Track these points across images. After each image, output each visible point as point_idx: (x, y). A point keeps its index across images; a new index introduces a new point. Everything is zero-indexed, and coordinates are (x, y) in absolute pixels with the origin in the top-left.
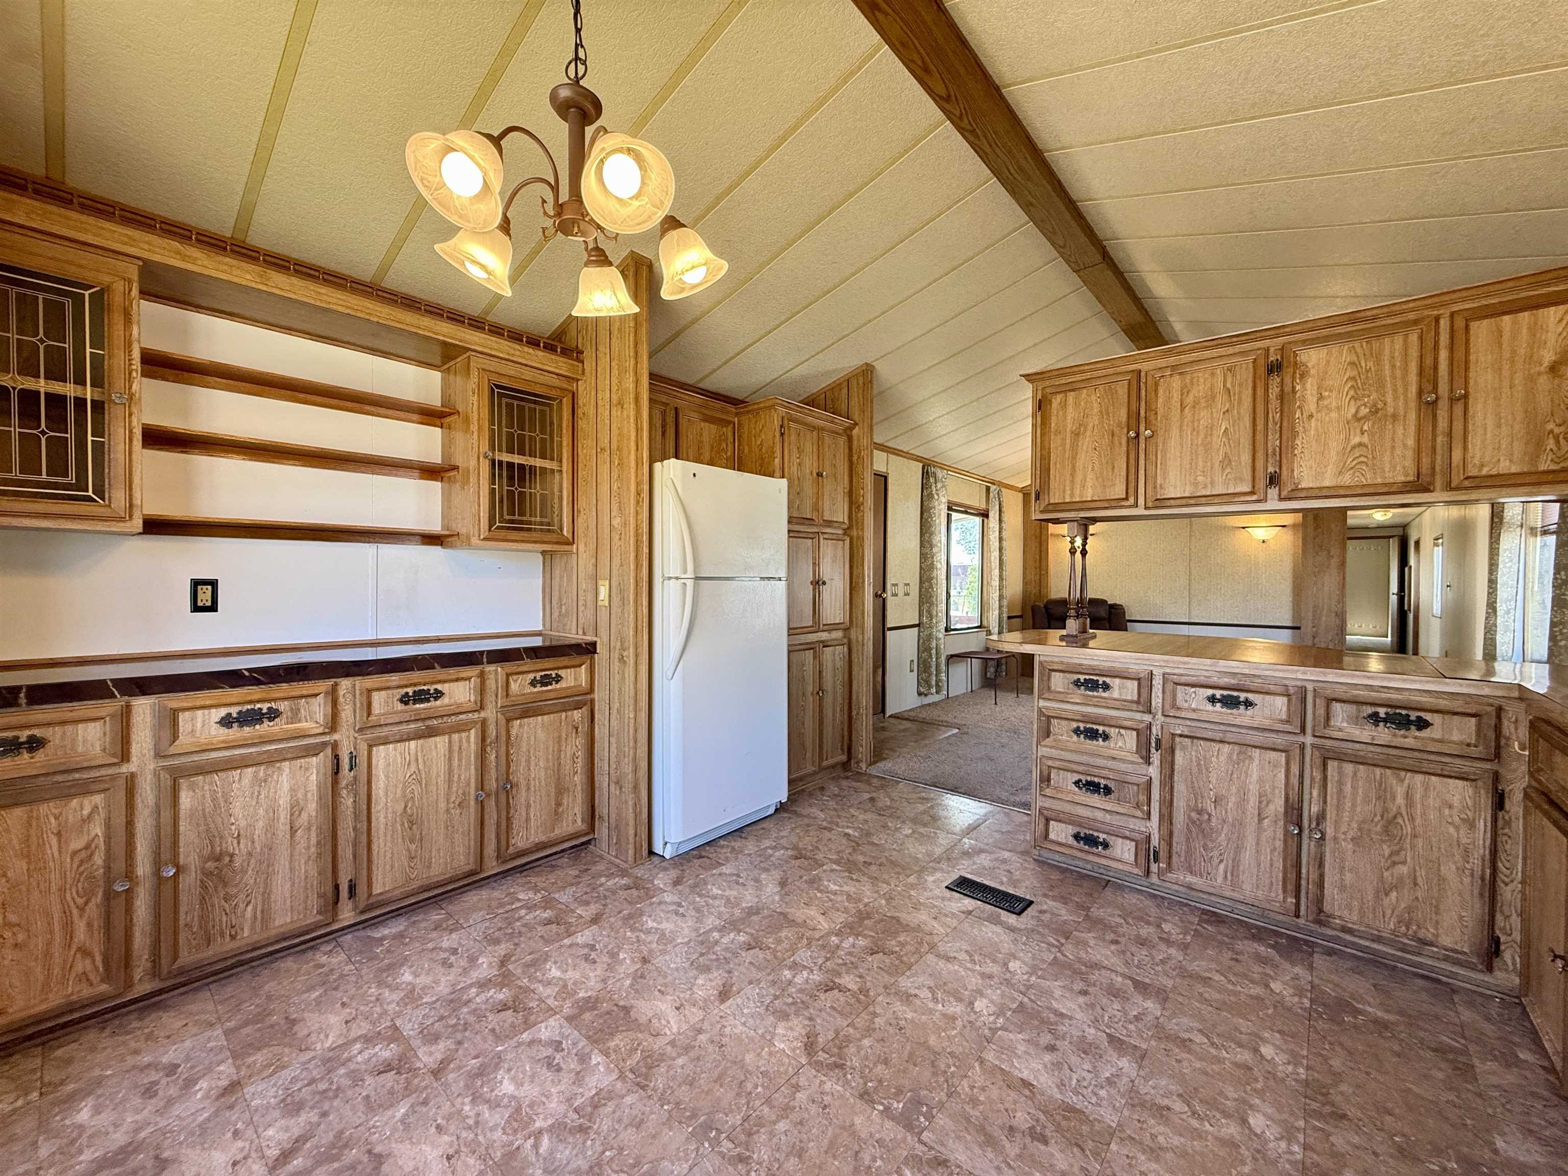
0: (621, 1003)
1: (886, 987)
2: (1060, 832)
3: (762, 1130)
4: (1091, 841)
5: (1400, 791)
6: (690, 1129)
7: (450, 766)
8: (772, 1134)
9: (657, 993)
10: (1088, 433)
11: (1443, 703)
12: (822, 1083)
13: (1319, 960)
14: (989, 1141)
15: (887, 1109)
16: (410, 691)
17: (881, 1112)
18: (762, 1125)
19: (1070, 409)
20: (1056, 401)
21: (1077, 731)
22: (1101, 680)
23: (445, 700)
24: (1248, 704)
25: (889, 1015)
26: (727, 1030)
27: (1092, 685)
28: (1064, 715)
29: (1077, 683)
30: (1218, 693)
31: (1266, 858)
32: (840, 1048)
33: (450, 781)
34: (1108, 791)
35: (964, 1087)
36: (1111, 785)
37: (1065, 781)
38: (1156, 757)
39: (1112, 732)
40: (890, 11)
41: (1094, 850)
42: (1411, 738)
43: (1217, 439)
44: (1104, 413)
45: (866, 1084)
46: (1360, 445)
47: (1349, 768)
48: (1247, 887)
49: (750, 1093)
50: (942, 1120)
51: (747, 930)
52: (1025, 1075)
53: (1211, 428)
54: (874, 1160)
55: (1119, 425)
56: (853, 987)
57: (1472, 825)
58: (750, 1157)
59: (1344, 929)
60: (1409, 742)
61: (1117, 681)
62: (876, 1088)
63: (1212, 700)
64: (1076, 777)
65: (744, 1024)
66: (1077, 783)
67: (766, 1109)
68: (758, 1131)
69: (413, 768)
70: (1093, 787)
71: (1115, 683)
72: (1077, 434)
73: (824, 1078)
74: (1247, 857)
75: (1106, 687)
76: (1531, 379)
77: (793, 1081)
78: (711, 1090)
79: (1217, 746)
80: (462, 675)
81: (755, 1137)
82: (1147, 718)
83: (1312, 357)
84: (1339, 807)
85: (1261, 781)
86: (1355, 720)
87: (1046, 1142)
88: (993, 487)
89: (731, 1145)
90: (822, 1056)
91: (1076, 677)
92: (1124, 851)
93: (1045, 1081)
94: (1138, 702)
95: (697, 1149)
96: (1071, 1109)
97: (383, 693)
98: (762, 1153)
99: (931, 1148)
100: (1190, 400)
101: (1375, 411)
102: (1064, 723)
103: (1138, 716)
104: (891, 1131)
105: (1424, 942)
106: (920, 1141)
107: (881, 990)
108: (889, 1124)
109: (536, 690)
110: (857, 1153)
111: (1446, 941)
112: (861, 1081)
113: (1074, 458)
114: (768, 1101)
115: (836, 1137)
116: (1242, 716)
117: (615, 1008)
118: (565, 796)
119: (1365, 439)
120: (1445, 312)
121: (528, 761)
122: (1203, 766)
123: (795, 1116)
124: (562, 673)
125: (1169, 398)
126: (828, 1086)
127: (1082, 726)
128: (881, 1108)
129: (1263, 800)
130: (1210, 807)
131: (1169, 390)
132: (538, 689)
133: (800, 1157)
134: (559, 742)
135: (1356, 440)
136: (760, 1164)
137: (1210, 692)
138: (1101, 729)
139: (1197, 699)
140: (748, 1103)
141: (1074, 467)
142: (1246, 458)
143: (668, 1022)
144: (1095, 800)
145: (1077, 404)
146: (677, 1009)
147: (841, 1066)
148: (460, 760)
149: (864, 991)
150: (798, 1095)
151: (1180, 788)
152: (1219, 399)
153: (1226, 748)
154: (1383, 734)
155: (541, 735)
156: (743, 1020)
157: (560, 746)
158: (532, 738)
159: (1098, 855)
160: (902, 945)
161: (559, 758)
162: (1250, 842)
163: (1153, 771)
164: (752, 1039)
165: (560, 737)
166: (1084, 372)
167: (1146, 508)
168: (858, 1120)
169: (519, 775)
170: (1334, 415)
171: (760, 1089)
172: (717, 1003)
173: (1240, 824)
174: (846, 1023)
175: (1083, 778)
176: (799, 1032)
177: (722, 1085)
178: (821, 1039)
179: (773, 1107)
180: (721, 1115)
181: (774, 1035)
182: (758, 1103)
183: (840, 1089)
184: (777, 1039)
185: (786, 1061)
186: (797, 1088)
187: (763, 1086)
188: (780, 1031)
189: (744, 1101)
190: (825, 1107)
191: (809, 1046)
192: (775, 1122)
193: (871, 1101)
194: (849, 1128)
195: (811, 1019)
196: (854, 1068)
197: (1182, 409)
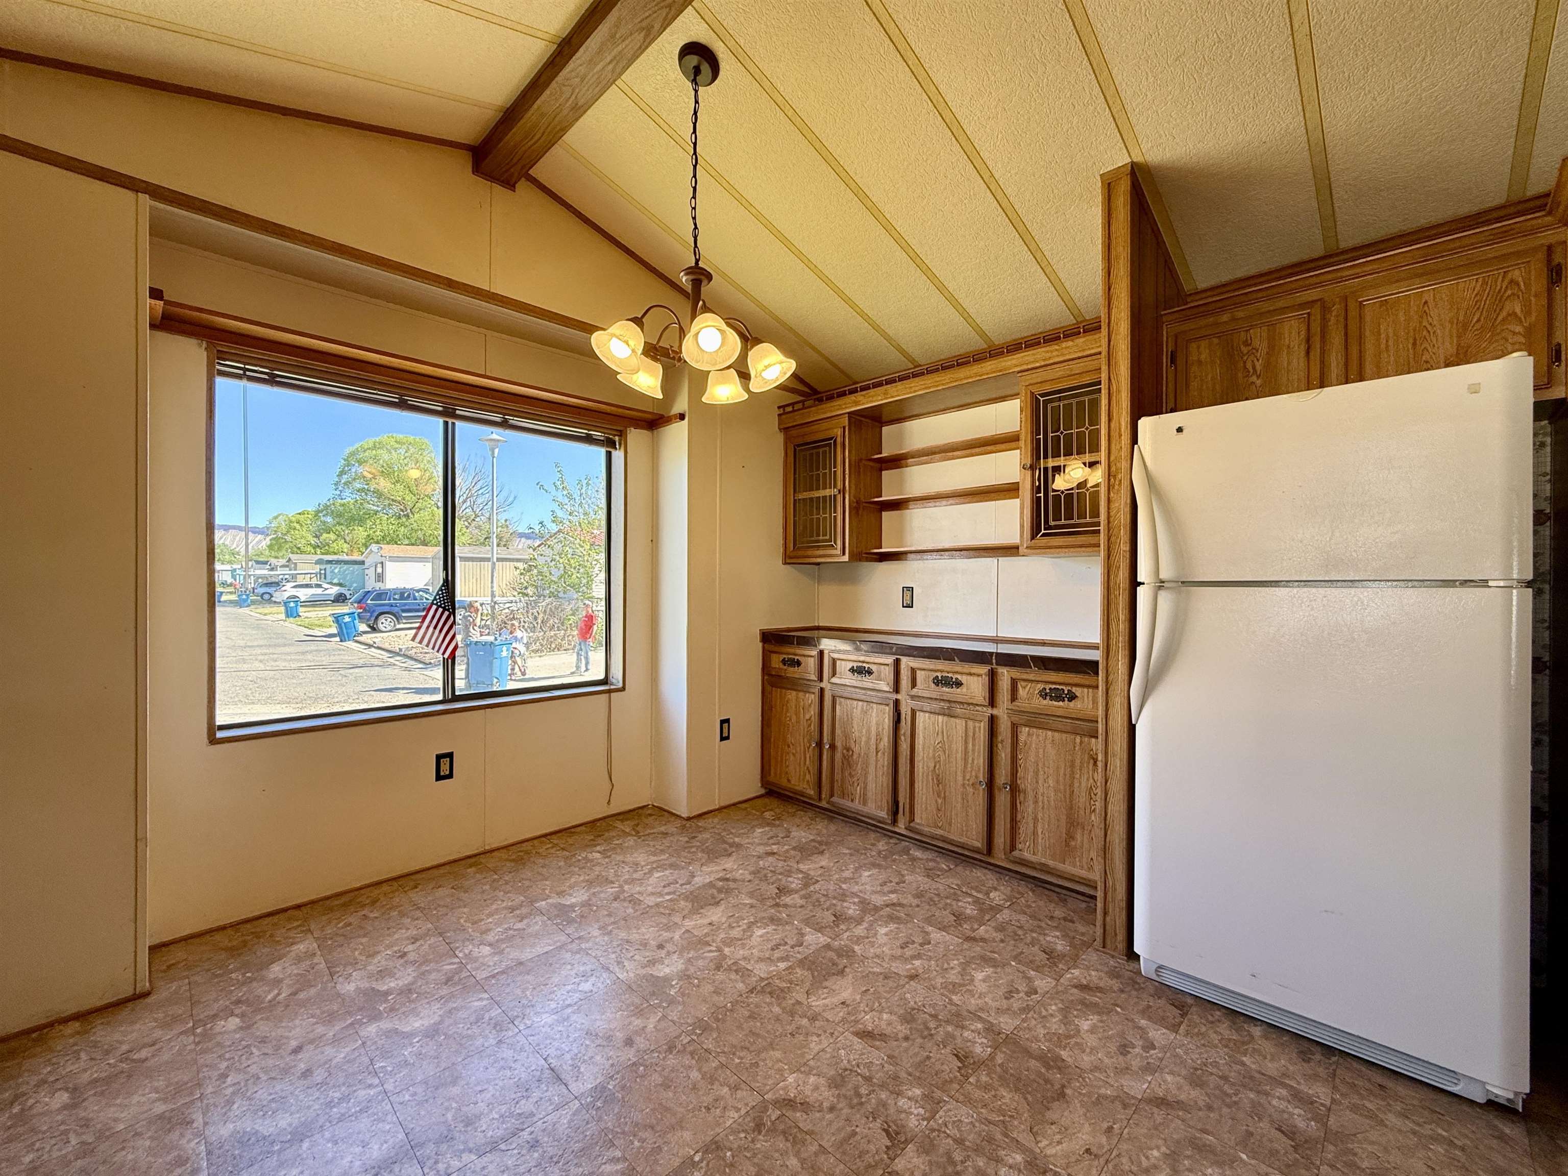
3: (694, 1061)
6: (706, 1018)
7: (966, 748)
8: (689, 1067)
12: (738, 1110)
16: (939, 675)
17: (691, 1158)
18: (699, 1061)
23: (963, 690)
26: (815, 1038)
45: (731, 1150)
49: (734, 1054)
54: (642, 1141)
62: (724, 1159)
67: (715, 1064)
68: (693, 1058)
69: (940, 739)
73: (743, 1112)
77: (743, 1086)
78: (742, 1029)
80: (973, 671)
81: (689, 1056)
89: (685, 1041)
90: (774, 1114)
95: (687, 1023)
97: (923, 672)
108: (677, 1162)
109: (1045, 702)
110: (652, 1128)
112: (735, 1146)
115: (675, 1114)
118: (1079, 831)
124: (1077, 691)
128: (697, 1158)
132: (1047, 702)
133: (661, 1085)
136: (664, 1058)
140: (724, 1052)
150: (726, 1089)
155: (1051, 751)
157: (1073, 772)
158: (1041, 751)
168: (687, 1135)
169: (1026, 780)
171: (737, 1061)
176: (813, 1097)
177: (746, 1035)
178: (798, 1114)
179: (716, 1069)
180: (715, 1036)
181: (808, 1073)
182: (723, 1059)
183: (728, 1124)
184: (801, 1076)
185: (770, 1082)
186: (735, 1088)
187: (741, 1063)
188: (812, 1079)
189: (726, 1050)
190: (708, 1109)
191: (789, 1103)
192: (699, 1070)
193: (706, 1150)
194: (680, 1125)
195: (832, 1109)
196: (753, 1141)
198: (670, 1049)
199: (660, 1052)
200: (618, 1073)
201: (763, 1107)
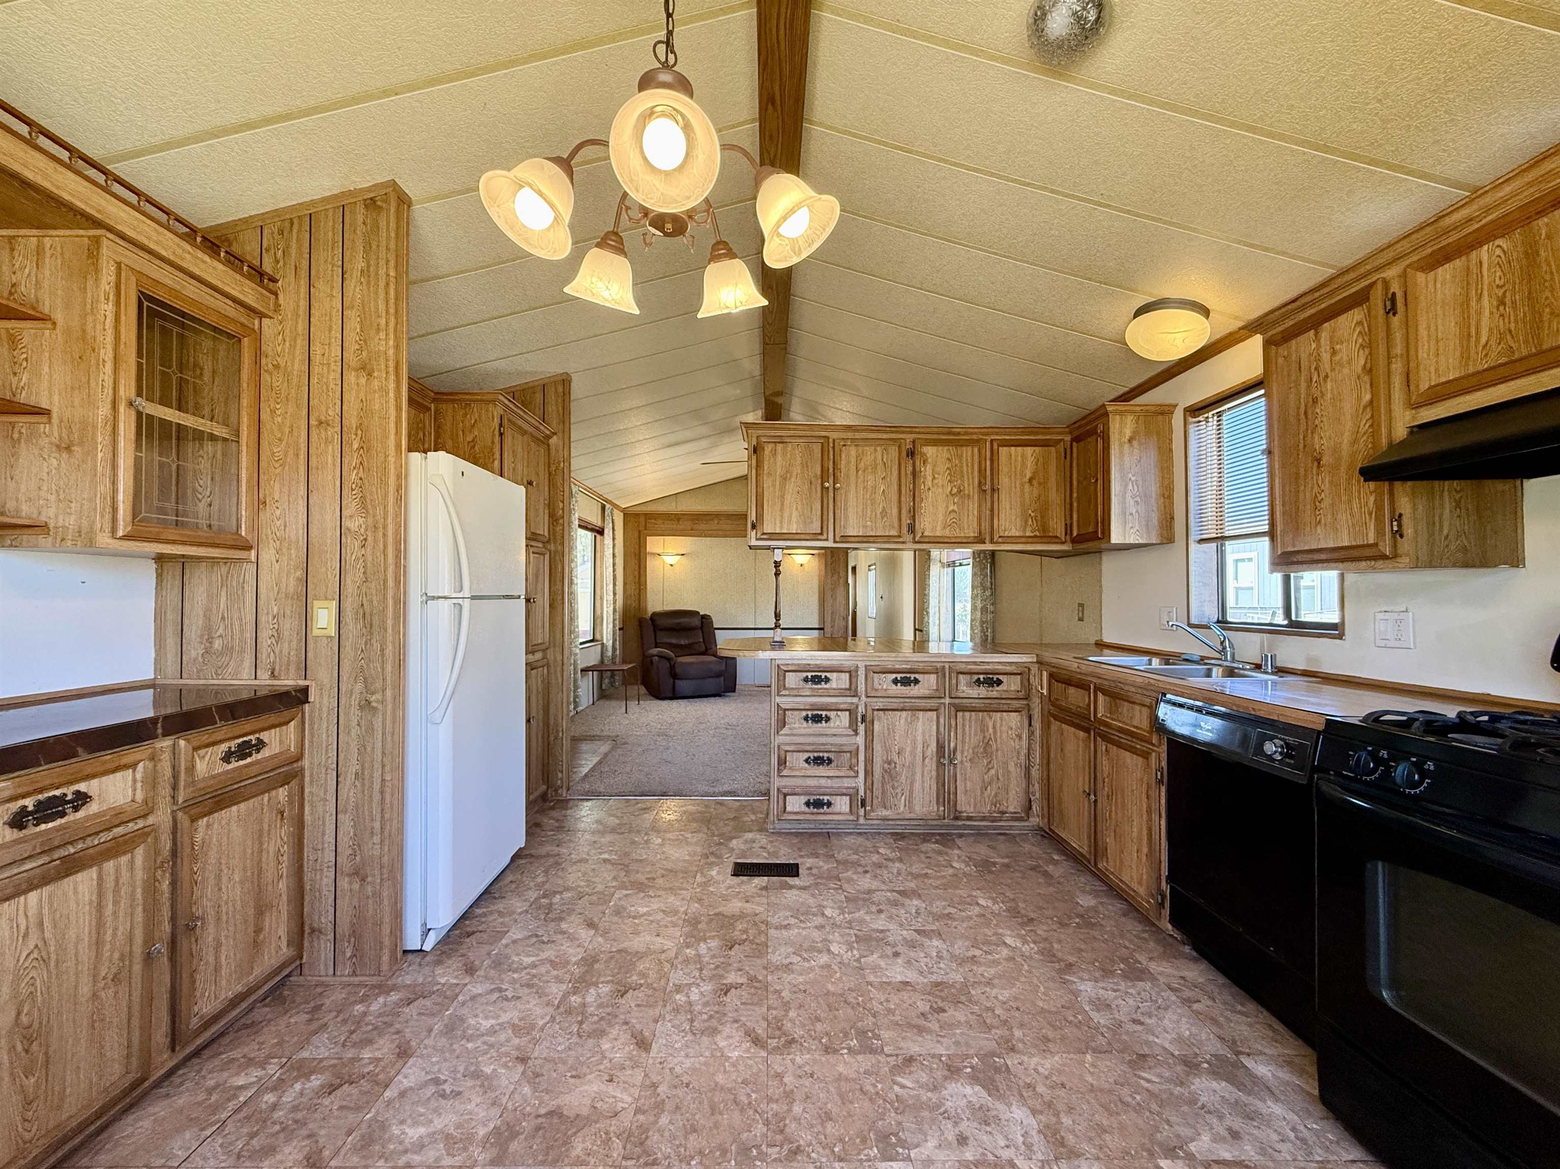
0: (543, 1111)
1: (766, 968)
2: (795, 804)
3: (787, 1122)
4: (818, 804)
5: (990, 724)
6: (733, 1163)
7: (100, 918)
8: (797, 1120)
9: (572, 1080)
10: (793, 479)
11: (1008, 669)
12: (793, 1061)
13: (959, 842)
14: (921, 1030)
15: (849, 1049)
17: (849, 1053)
18: (783, 1119)
19: (779, 458)
20: (768, 449)
21: (806, 719)
22: (823, 675)
23: (93, 808)
24: (916, 681)
25: (788, 987)
26: (678, 1069)
27: (816, 680)
28: (797, 706)
29: (806, 680)
30: (899, 676)
31: (927, 785)
32: (779, 1029)
33: (99, 943)
34: (830, 761)
35: (877, 1007)
36: (832, 756)
37: (797, 761)
38: (861, 728)
39: (832, 714)
40: (779, 108)
41: (821, 811)
42: (995, 692)
43: (879, 497)
44: (805, 465)
45: (821, 1042)
46: (953, 511)
47: (967, 714)
48: (917, 808)
49: (750, 1103)
50: (886, 1034)
51: (602, 979)
52: (899, 978)
53: (874, 487)
54: (875, 1087)
55: (816, 476)
56: (743, 980)
57: (1020, 737)
58: (798, 1147)
59: (969, 818)
60: (995, 694)
61: (835, 674)
62: (829, 1041)
63: (895, 682)
64: (806, 755)
65: (687, 1056)
66: (807, 761)
67: (775, 1106)
68: (785, 1125)
69: (33, 941)
70: (819, 761)
71: (833, 676)
72: (784, 479)
73: (791, 1057)
74: (917, 785)
75: (827, 680)
76: (1022, 485)
77: (772, 1073)
78: (716, 1123)
79: (898, 713)
80: (124, 761)
81: (787, 1130)
82: (855, 700)
83: (930, 451)
84: (963, 742)
85: (923, 733)
86: (969, 685)
87: (944, 1011)
88: (608, 506)
89: (776, 1150)
90: (773, 1043)
91: (805, 674)
92: (842, 804)
93: (911, 976)
94: (850, 689)
96: (937, 984)
98: (805, 1137)
99: (897, 1055)
100: (862, 465)
101: (960, 491)
102: (796, 713)
103: (849, 700)
104: (865, 1061)
105: (1003, 813)
106: (888, 1056)
107: (765, 972)
108: (860, 1058)
109: (230, 766)
110: (861, 1089)
111: (1011, 809)
112: (816, 1042)
113: (782, 497)
114: (770, 1100)
115: (838, 1088)
116: (914, 690)
117: (540, 1120)
118: (267, 916)
119: (956, 508)
120: (989, 438)
121: (218, 877)
122: (891, 730)
123: (798, 1095)
124: (265, 736)
125: (849, 462)
126: (798, 1060)
127: (810, 713)
128: (845, 1051)
129: (925, 745)
130: (896, 758)
131: (848, 455)
132: (234, 765)
133: (831, 1119)
134: (261, 836)
135: (951, 508)
136: (809, 1146)
137: (894, 676)
138: (824, 713)
139: (885, 683)
140: (756, 1111)
141: (782, 504)
142: (895, 511)
143: (615, 1097)
144: (822, 770)
145: (784, 454)
146: (611, 1081)
147: (793, 1041)
148: (116, 903)
149: (752, 979)
150: (786, 1080)
151: (878, 747)
152: (879, 467)
153: (904, 714)
154: (982, 691)
155: (237, 831)
156: (683, 1053)
157: (261, 844)
158: (225, 841)
159: (824, 814)
160: (745, 931)
161: (260, 861)
162: (918, 776)
163: (860, 740)
164: (706, 1064)
165: (261, 831)
166: (789, 429)
167: (835, 542)
168: (841, 1068)
169: (206, 902)
170: (940, 490)
171: (754, 1096)
172: (644, 1055)
173: (913, 764)
174: (765, 1010)
175: (811, 755)
176: (738, 1035)
177: (721, 1114)
178: (760, 1032)
179: (777, 1101)
180: (745, 1135)
181: (721, 1050)
182: (763, 1106)
183: (808, 1056)
184: (726, 1051)
185: (750, 1062)
186: (779, 1076)
187: (753, 1092)
188: (722, 1044)
189: (751, 1112)
190: (812, 1075)
191: (757, 1041)
192: (790, 1110)
193: (836, 1051)
194: (840, 1078)
195: (737, 1022)
196: (803, 1037)
197: (857, 472)
198: (797, 1151)
199: (809, 1156)
200: (861, 1161)
201: (776, 1049)
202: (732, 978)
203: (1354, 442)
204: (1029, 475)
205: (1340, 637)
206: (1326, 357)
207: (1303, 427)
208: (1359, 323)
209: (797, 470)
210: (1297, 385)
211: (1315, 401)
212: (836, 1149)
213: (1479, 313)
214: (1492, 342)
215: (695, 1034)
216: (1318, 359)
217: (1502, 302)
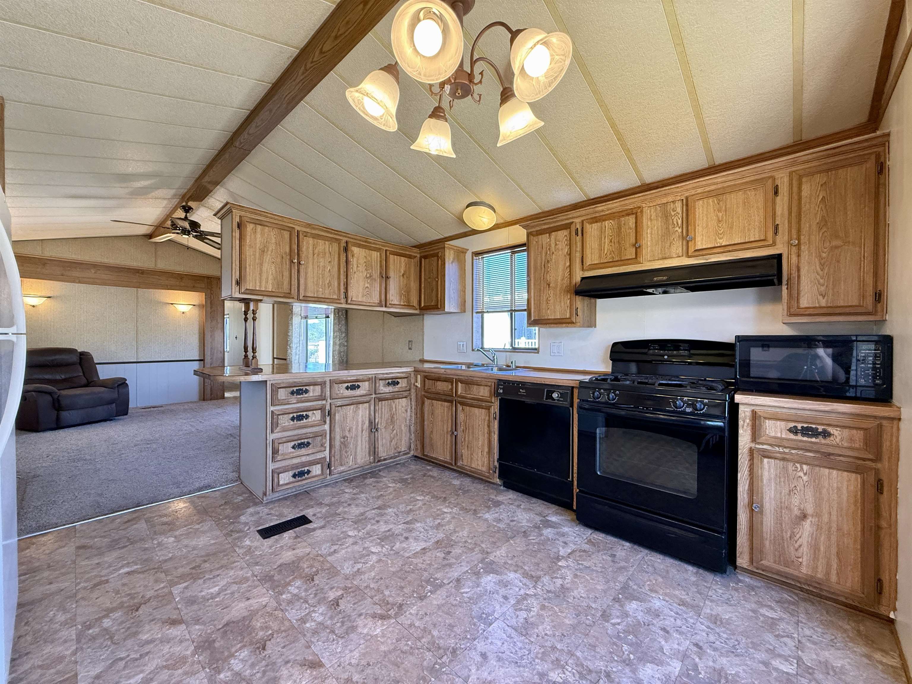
1: (347, 579)
2: (285, 478)
3: (437, 642)
4: (301, 474)
5: (394, 406)
6: (433, 679)
8: (440, 638)
10: (269, 253)
11: (403, 375)
12: (410, 614)
13: (381, 473)
14: (450, 565)
15: (430, 591)
17: (431, 594)
18: (434, 643)
19: (259, 236)
20: (250, 227)
21: (293, 419)
22: (304, 388)
24: (359, 387)
25: (371, 581)
26: (353, 661)
27: (299, 392)
28: (288, 411)
29: (292, 393)
30: (349, 384)
31: (364, 446)
32: (388, 604)
34: (308, 444)
35: (423, 566)
36: (310, 440)
37: (286, 448)
38: (328, 419)
39: (310, 413)
41: (304, 477)
42: (396, 388)
43: (327, 274)
44: (277, 244)
45: (414, 597)
46: (367, 287)
47: (383, 402)
48: (359, 461)
49: (411, 648)
50: (438, 575)
52: (419, 548)
53: (324, 267)
54: (456, 600)
55: (286, 253)
56: (340, 593)
57: (406, 411)
58: (453, 648)
59: (385, 460)
60: (396, 389)
61: (312, 387)
62: (417, 594)
63: (347, 388)
64: (292, 444)
65: (351, 651)
66: (293, 447)
67: (424, 640)
68: (438, 644)
70: (301, 446)
71: (311, 388)
72: (263, 252)
73: (408, 613)
74: (359, 448)
75: (306, 391)
76: (400, 276)
77: (407, 626)
78: (404, 669)
79: (349, 407)
81: (441, 645)
82: (324, 402)
83: (355, 250)
84: (381, 418)
85: (362, 416)
86: (384, 386)
87: (451, 552)
89: (445, 657)
90: (392, 612)
91: (292, 389)
92: (316, 470)
93: (423, 545)
94: (321, 396)
95: (446, 674)
96: (437, 542)
98: (452, 642)
99: (451, 582)
100: (316, 251)
102: (286, 416)
103: (320, 402)
104: (442, 593)
105: (400, 452)
106: (448, 584)
107: (348, 581)
108: (438, 592)
110: (452, 605)
111: (403, 450)
112: (412, 598)
113: (261, 264)
114: (419, 639)
115: (443, 612)
116: (358, 392)
119: (368, 285)
122: (345, 417)
123: (430, 627)
125: (308, 248)
126: (412, 611)
127: (295, 415)
128: (429, 594)
129: (363, 423)
130: (347, 435)
131: (308, 243)
133: (453, 626)
135: (366, 285)
136: (456, 644)
137: (346, 385)
138: (304, 413)
139: (342, 390)
140: (418, 649)
141: (261, 270)
142: (336, 284)
144: (303, 451)
145: (262, 234)
147: (401, 605)
149: (346, 589)
150: (417, 625)
151: (337, 429)
152: (327, 254)
153: (352, 407)
154: (390, 389)
156: (347, 652)
159: (306, 479)
160: (311, 566)
162: (360, 442)
163: (327, 427)
164: (367, 647)
166: (267, 217)
168: (435, 602)
170: (361, 274)
171: (409, 643)
172: (322, 670)
173: (356, 436)
174: (370, 599)
175: (296, 443)
176: (370, 622)
177: (403, 663)
178: (379, 612)
179: (423, 637)
180: (425, 663)
181: (367, 634)
182: (419, 644)
183: (415, 607)
184: (371, 633)
185: (391, 629)
186: (411, 625)
187: (407, 641)
188: (365, 631)
190: (426, 614)
191: (383, 617)
192: (433, 636)
193: (425, 597)
194: (439, 607)
195: (360, 615)
196: (404, 600)
197: (314, 255)
198: (454, 651)
199: (461, 648)
200: (482, 634)
201: (396, 615)
202: (332, 595)
203: (563, 279)
204: (402, 272)
205: (538, 353)
206: (553, 245)
207: (543, 271)
208: (566, 236)
209: (272, 247)
210: (541, 253)
211: (548, 262)
212: (469, 637)
213: (605, 243)
214: (608, 254)
215: (343, 637)
216: (550, 245)
217: (611, 241)
